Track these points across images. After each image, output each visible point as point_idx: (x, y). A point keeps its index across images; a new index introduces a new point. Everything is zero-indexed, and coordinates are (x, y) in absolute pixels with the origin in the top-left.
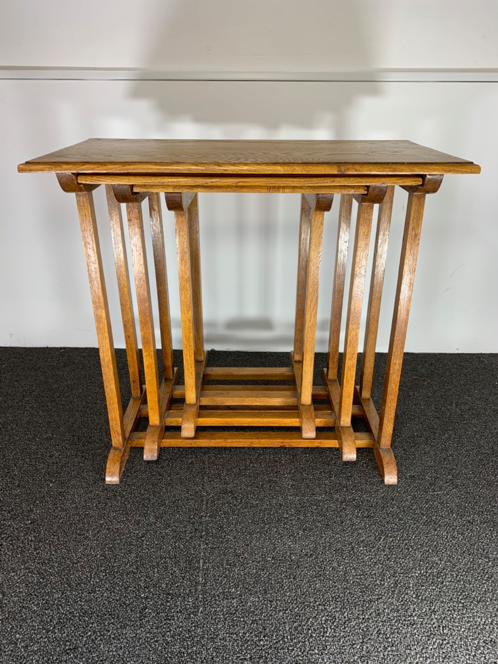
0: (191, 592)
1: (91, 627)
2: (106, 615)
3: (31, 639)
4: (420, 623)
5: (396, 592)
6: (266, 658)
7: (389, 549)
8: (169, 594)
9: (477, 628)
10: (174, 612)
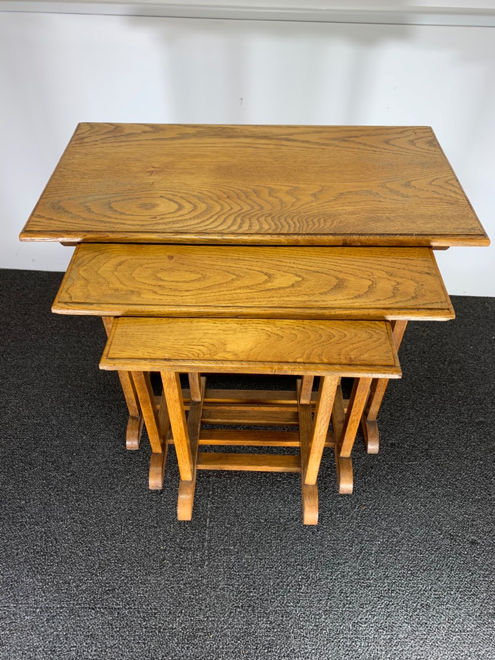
0: (199, 547)
1: (124, 573)
2: (134, 563)
3: (80, 580)
4: (375, 585)
5: (360, 558)
6: (254, 607)
7: (361, 517)
8: (182, 548)
9: (418, 593)
10: (186, 564)
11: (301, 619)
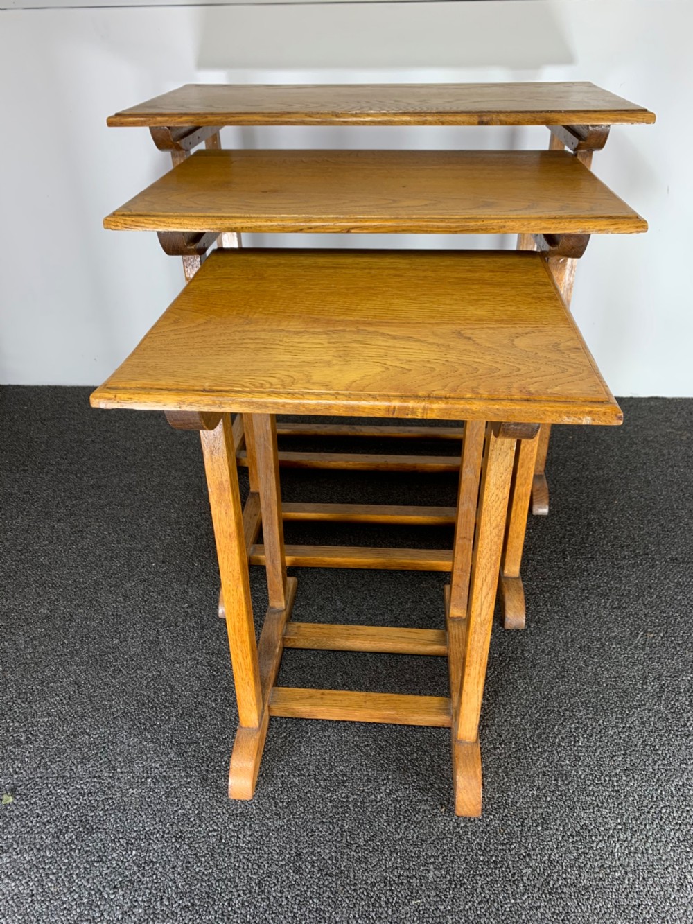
7: (650, 647)
11: (588, 782)
